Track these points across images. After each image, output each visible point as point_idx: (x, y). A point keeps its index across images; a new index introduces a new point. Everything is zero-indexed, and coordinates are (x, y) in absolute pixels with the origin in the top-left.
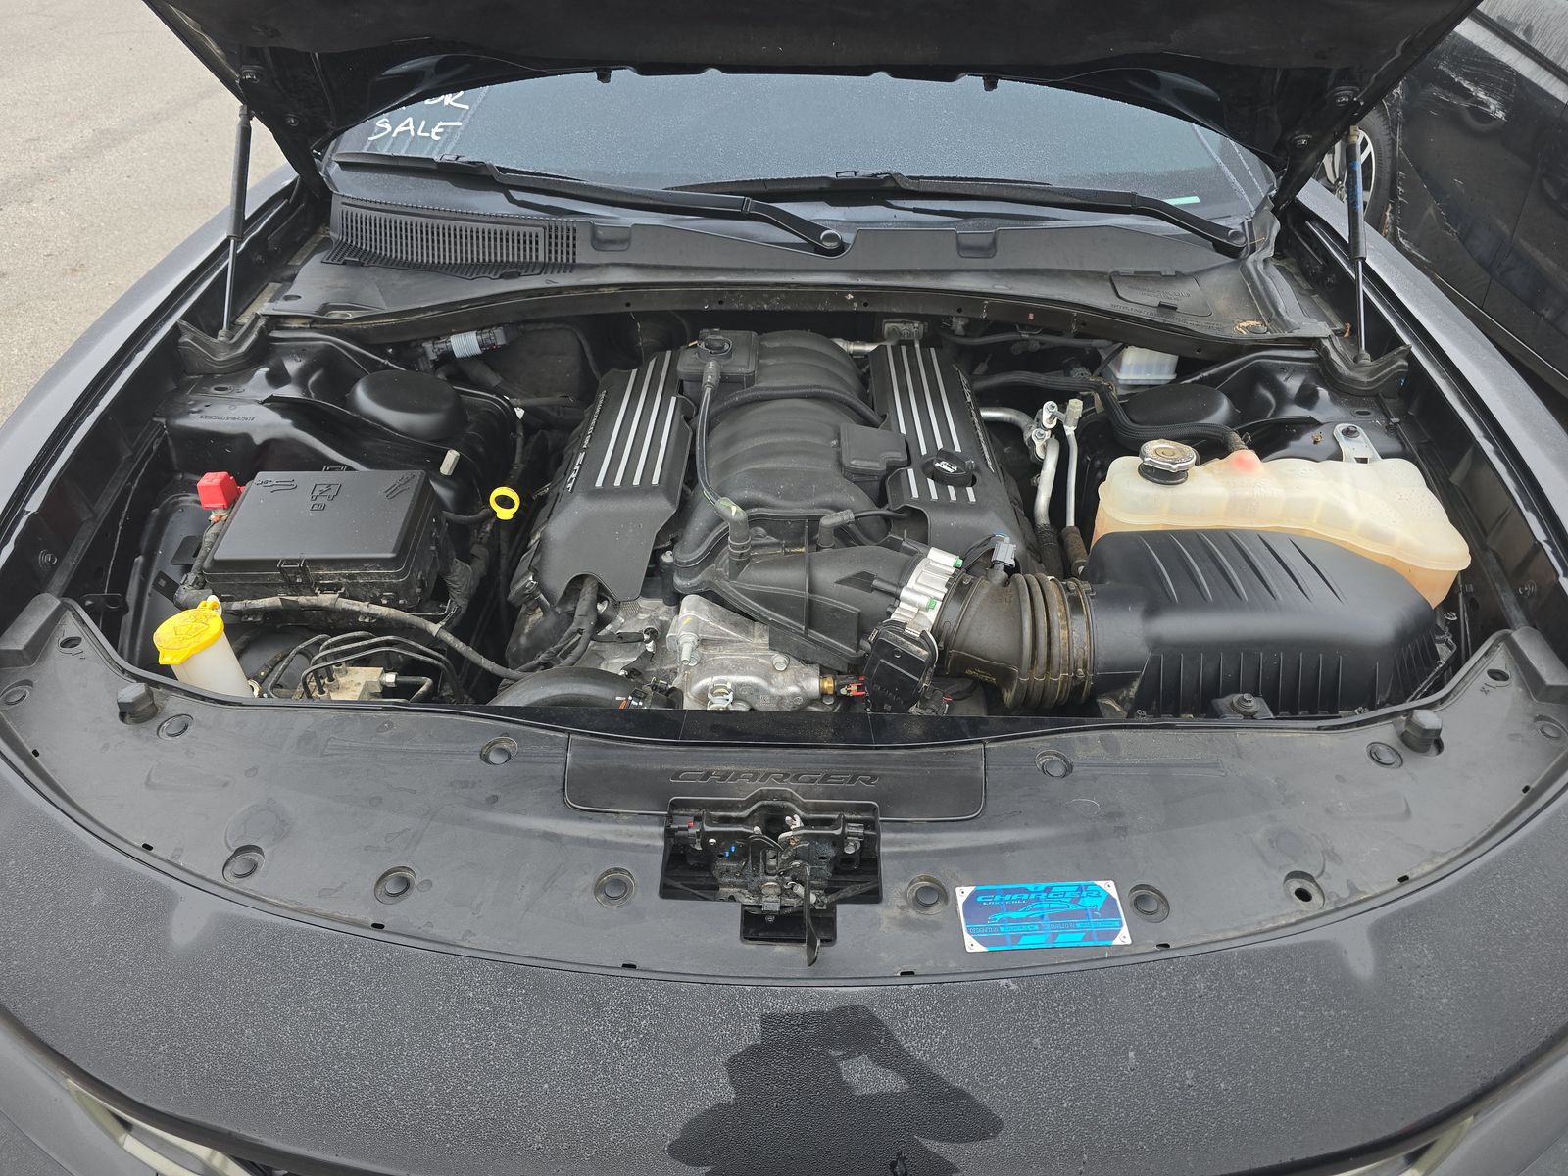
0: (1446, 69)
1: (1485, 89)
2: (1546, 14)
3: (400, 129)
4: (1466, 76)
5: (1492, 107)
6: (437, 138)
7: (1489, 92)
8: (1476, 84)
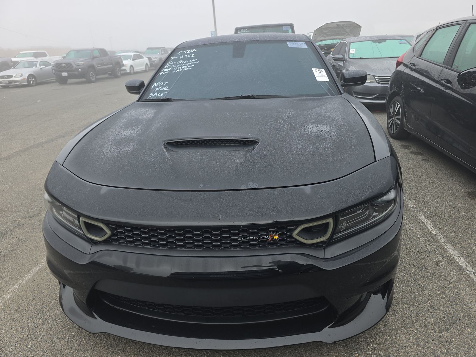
0: (411, 84)
1: (419, 87)
2: (430, 68)
3: (155, 95)
4: (416, 85)
5: (421, 91)
6: (162, 96)
7: (420, 87)
8: (418, 86)
